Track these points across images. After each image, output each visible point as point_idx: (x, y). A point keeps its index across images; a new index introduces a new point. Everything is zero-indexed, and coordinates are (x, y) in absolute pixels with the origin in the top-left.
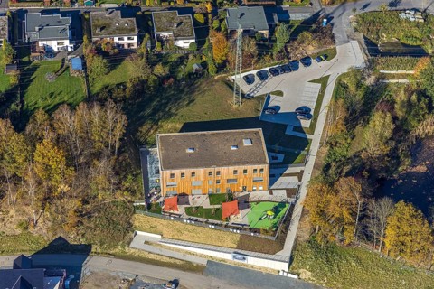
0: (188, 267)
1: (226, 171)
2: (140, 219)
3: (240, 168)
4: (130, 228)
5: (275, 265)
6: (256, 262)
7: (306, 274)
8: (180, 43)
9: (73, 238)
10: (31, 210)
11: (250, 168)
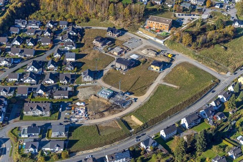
0: (145, 38)
1: (160, 24)
2: (140, 29)
3: (163, 24)
4: (138, 29)
5: (161, 42)
6: (158, 41)
7: (166, 45)
8: (169, 6)
9: (126, 29)
10: (121, 22)
11: (165, 24)
